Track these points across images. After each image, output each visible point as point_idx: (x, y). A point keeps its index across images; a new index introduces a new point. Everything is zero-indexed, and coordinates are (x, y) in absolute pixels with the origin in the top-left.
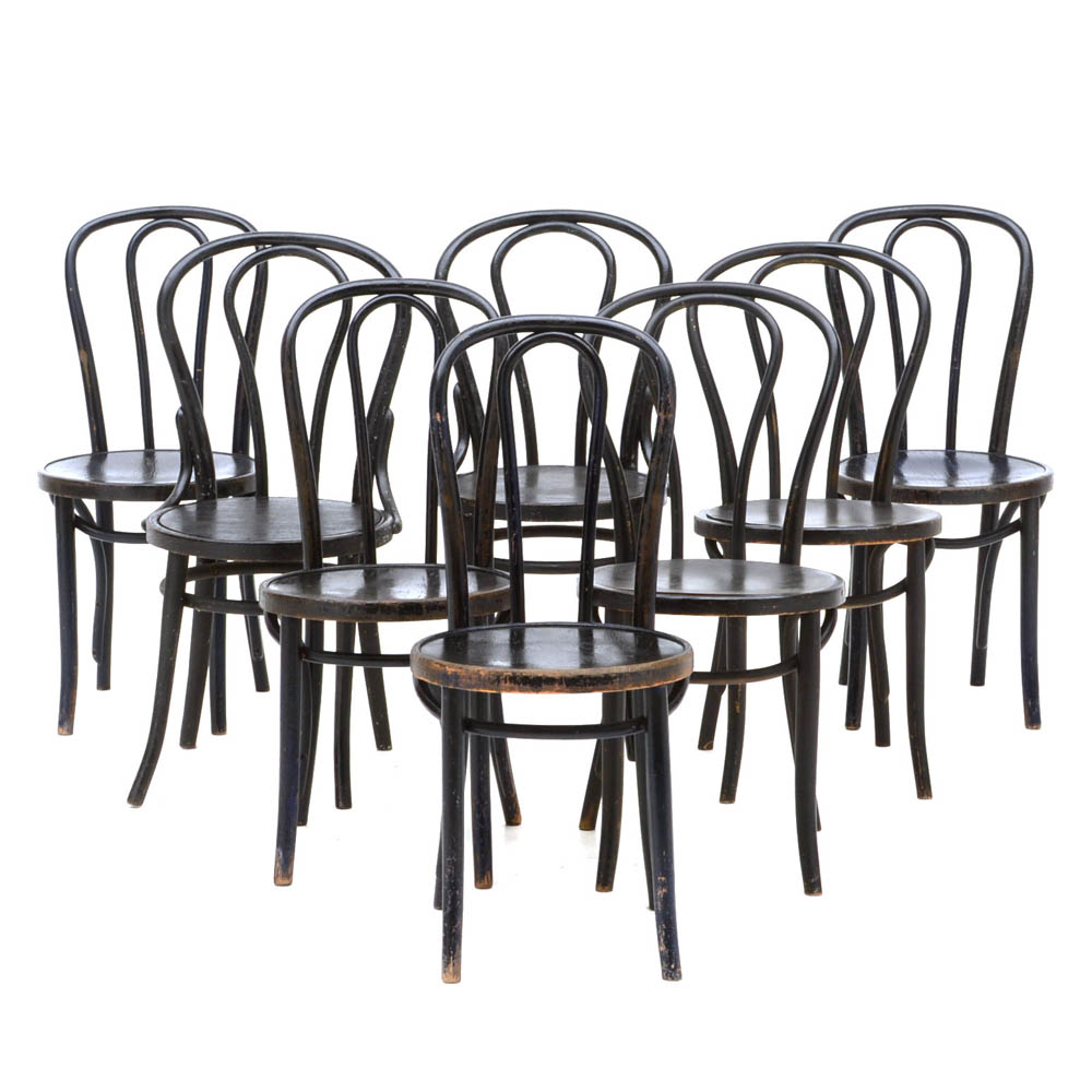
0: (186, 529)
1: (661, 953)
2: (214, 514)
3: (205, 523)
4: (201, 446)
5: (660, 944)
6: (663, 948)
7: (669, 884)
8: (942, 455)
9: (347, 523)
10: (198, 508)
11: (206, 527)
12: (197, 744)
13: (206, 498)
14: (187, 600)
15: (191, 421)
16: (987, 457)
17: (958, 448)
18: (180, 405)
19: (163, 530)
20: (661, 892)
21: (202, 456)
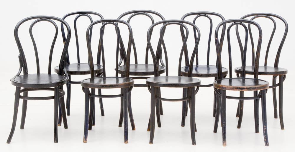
0: (21, 81)
1: (265, 141)
2: (27, 78)
3: (25, 80)
4: (24, 62)
5: (264, 139)
6: (265, 140)
7: (266, 128)
8: (206, 66)
9: (57, 79)
10: (24, 76)
11: (26, 81)
12: (24, 128)
13: (26, 74)
14: (21, 97)
15: (22, 58)
16: (216, 67)
17: (209, 64)
18: (19, 54)
19: (15, 82)
20: (265, 129)
21: (25, 65)
